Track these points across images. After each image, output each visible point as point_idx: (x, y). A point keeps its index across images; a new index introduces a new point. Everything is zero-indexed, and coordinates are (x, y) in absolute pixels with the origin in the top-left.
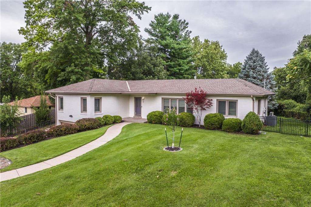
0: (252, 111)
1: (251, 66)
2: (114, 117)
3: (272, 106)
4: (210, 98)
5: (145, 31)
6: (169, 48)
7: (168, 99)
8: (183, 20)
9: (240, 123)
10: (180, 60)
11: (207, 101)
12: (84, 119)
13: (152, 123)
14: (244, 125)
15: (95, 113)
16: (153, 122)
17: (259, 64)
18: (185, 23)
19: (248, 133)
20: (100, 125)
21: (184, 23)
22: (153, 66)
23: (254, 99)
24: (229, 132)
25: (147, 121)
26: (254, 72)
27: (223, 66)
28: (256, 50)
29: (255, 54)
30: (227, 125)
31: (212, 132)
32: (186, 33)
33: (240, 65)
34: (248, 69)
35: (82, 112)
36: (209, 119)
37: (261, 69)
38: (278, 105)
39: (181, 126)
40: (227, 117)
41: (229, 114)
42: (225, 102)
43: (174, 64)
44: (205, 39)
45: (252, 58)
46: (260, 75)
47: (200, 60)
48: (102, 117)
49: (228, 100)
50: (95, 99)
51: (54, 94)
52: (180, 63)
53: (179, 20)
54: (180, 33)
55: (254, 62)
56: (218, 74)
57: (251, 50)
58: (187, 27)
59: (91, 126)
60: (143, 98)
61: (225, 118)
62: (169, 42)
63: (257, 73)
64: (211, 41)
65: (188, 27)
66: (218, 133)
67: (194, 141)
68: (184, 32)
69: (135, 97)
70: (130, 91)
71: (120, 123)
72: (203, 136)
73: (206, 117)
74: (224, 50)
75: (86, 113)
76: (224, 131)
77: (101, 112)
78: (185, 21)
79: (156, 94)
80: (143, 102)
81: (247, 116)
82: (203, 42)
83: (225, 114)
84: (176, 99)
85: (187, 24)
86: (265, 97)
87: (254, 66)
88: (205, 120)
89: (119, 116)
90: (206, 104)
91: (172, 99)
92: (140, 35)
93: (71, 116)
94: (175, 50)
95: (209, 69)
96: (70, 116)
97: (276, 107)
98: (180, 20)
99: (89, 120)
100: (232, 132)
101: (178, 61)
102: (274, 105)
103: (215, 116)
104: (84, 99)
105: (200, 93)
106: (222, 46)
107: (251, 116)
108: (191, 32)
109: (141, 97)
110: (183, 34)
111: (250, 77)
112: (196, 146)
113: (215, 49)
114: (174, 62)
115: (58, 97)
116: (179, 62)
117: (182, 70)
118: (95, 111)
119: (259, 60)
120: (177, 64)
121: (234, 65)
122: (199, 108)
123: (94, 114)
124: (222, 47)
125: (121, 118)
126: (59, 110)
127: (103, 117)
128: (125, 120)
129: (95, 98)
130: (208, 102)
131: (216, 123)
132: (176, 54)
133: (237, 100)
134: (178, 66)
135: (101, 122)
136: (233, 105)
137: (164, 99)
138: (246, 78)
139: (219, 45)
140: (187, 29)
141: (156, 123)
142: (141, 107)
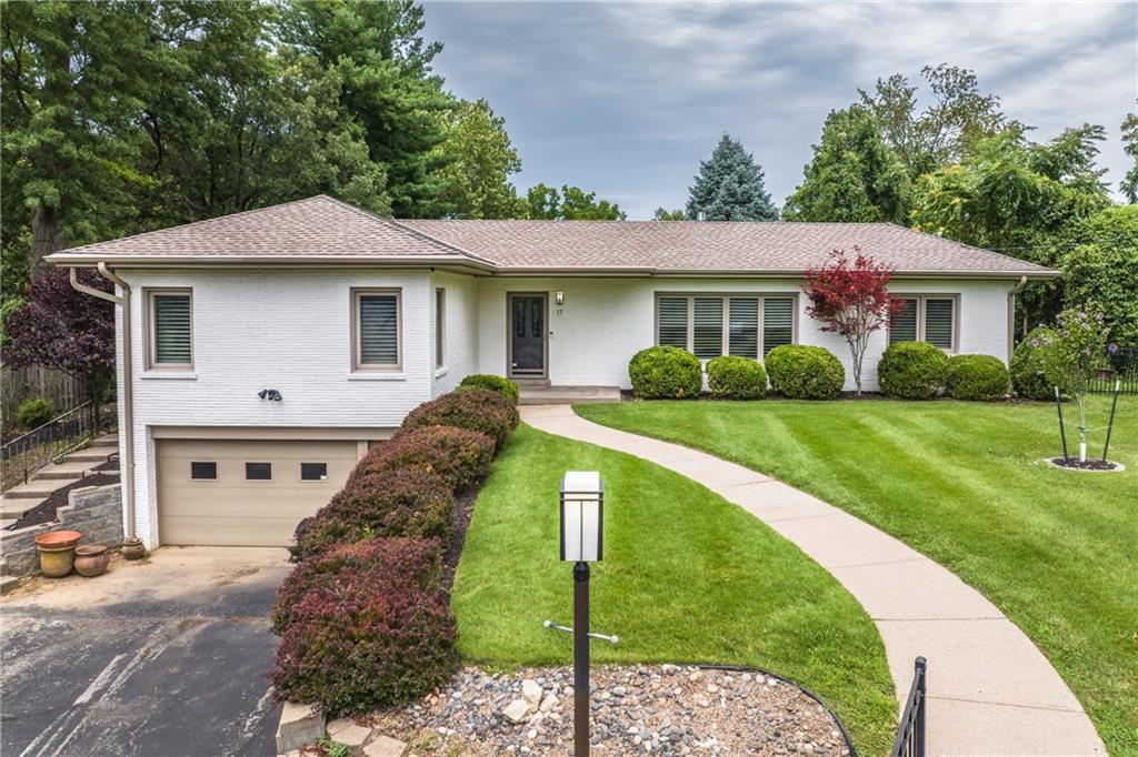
7: (681, 298)
25: (636, 391)
35: (355, 368)
42: (915, 301)
49: (926, 294)
51: (108, 276)
54: (395, 45)
58: (421, 26)
60: (558, 296)
65: (424, 24)
68: (408, 46)
69: (509, 293)
74: (506, 134)
80: (560, 312)
85: (420, 13)
93: (273, 395)
96: (262, 395)
108: (441, 48)
109: (547, 293)
115: (147, 291)
123: (436, 373)
126: (148, 366)
133: (958, 294)
137: (666, 300)
140: (419, 34)
141: (690, 397)
142: (544, 337)
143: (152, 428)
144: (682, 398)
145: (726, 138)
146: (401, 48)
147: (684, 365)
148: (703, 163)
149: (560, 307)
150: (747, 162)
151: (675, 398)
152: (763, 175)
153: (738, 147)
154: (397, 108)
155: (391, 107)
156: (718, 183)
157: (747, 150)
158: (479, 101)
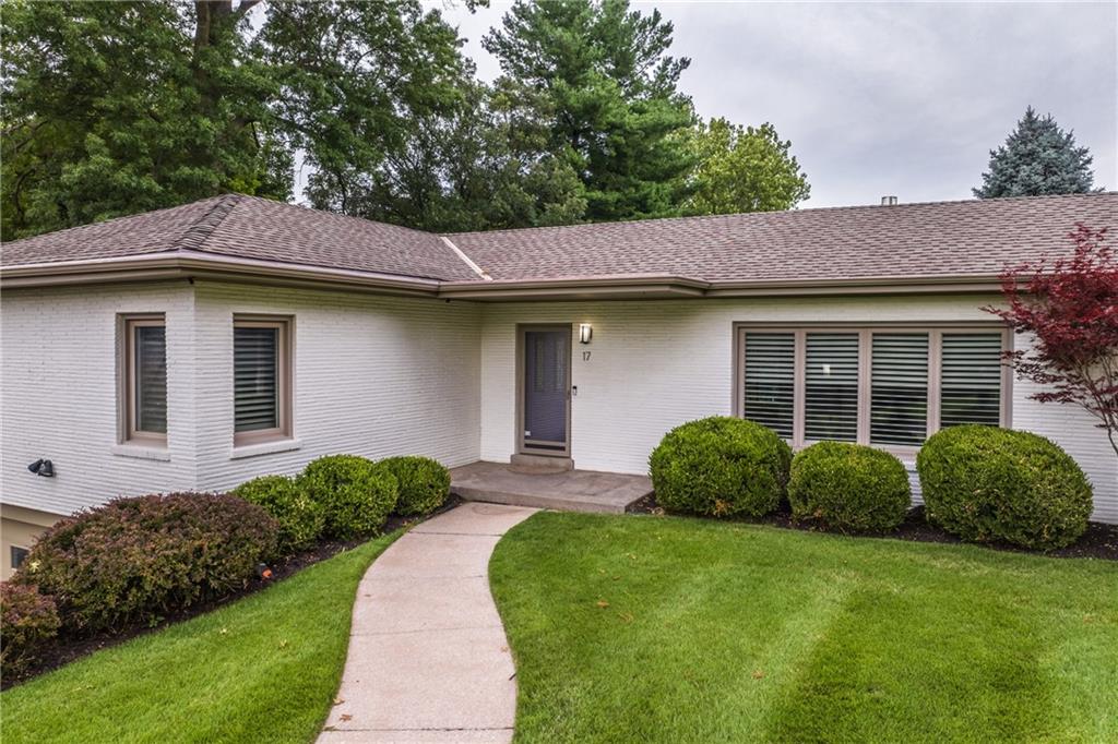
2: (395, 466)
5: (488, 48)
6: (600, 123)
7: (785, 333)
8: (647, 14)
10: (643, 183)
12: (121, 505)
13: (706, 515)
15: (237, 442)
16: (721, 505)
18: (659, 25)
20: (287, 550)
21: (654, 24)
22: (534, 198)
32: (664, 68)
35: (127, 436)
39: (983, 544)
43: (619, 200)
48: (301, 470)
50: (237, 331)
52: (646, 197)
53: (627, 12)
54: (639, 68)
58: (668, 44)
59: (199, 577)
60: (584, 329)
62: (603, 93)
65: (671, 41)
68: (654, 67)
69: (520, 327)
70: (489, 279)
71: (436, 512)
74: (794, 159)
75: (164, 443)
77: (287, 433)
78: (657, 16)
79: (707, 289)
80: (587, 356)
84: (847, 332)
85: (667, 29)
89: (427, 463)
92: (467, 60)
93: (43, 469)
94: (627, 134)
96: (35, 468)
98: (637, 15)
99: (178, 512)
101: (637, 188)
104: (145, 333)
106: (789, 144)
108: (688, 63)
109: (569, 326)
110: (651, 73)
114: (618, 190)
116: (642, 193)
118: (238, 428)
123: (232, 451)
124: (789, 149)
125: (441, 475)
127: (309, 472)
128: (468, 490)
129: (237, 317)
132: (630, 152)
134: (637, 210)
135: (290, 522)
137: (746, 337)
139: (777, 138)
140: (666, 53)
141: (743, 517)
142: (567, 393)
144: (724, 518)
145: (1030, 114)
146: (646, 71)
147: (729, 456)
148: (993, 154)
149: (587, 348)
150: (1061, 145)
151: (710, 516)
152: (1089, 161)
153: (1048, 126)
154: (625, 131)
155: (617, 131)
156: (1012, 177)
157: (1064, 127)
158: (763, 126)
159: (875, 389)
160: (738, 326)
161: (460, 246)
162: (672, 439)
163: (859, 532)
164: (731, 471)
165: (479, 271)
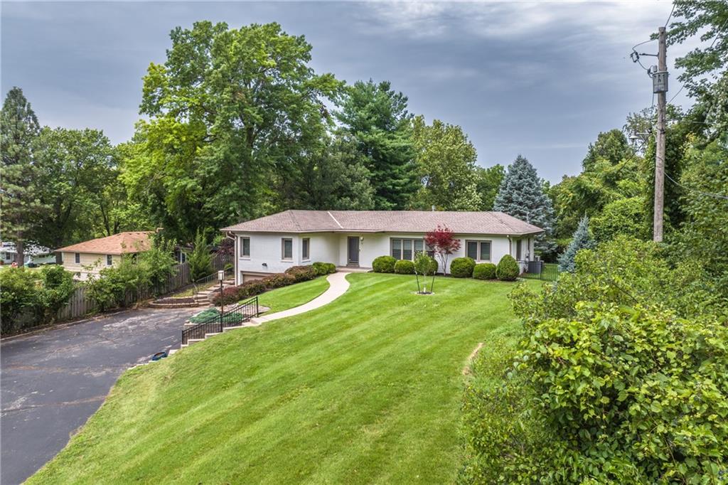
0: (509, 254)
1: (514, 185)
2: (327, 265)
3: (547, 248)
4: (457, 239)
7: (399, 240)
8: (397, 93)
9: (494, 269)
10: (393, 167)
11: (454, 241)
12: (296, 267)
13: (381, 272)
14: (498, 271)
15: (303, 259)
17: (528, 182)
18: (402, 98)
19: (503, 280)
20: (314, 276)
21: (400, 98)
23: (511, 240)
24: (481, 279)
25: (372, 269)
26: (519, 195)
27: (469, 173)
28: (523, 157)
29: (521, 166)
30: (479, 271)
31: (462, 279)
33: (500, 171)
34: (511, 189)
35: (283, 259)
36: (457, 264)
37: (530, 189)
38: (556, 246)
40: (478, 262)
41: (481, 259)
42: (476, 243)
43: (384, 174)
44: (435, 120)
45: (516, 171)
46: (528, 199)
47: (428, 164)
49: (479, 241)
50: (302, 241)
51: (233, 234)
52: (395, 173)
53: (390, 91)
54: (393, 116)
55: (520, 178)
56: (460, 189)
57: (515, 158)
58: (405, 106)
59: (307, 276)
60: (361, 238)
61: (477, 263)
63: (524, 196)
64: (446, 125)
65: (407, 105)
66: (468, 281)
67: (445, 287)
69: (348, 237)
70: (342, 228)
72: (452, 283)
73: (454, 262)
74: (470, 142)
75: (293, 259)
76: (476, 278)
77: (308, 258)
78: (400, 94)
79: (384, 232)
81: (502, 260)
82: (431, 125)
83: (476, 259)
84: (410, 240)
85: (406, 100)
86: (528, 237)
87: (519, 185)
88: (452, 266)
89: (332, 265)
90: (453, 246)
91: (405, 240)
93: (265, 265)
95: (444, 180)
96: (263, 265)
97: (553, 249)
98: (393, 93)
100: (485, 279)
101: (391, 169)
102: (550, 246)
103: (465, 261)
104: (286, 241)
105: (444, 232)
106: (467, 136)
107: (506, 260)
109: (359, 237)
110: (399, 118)
111: (513, 202)
112: (447, 291)
113: (454, 143)
114: (384, 170)
115: (241, 238)
117: (398, 186)
118: (303, 257)
119: (528, 174)
120: (389, 175)
121: (488, 169)
122: (444, 251)
123: (302, 261)
124: (467, 138)
125: (334, 267)
126: (241, 256)
129: (303, 239)
130: (455, 243)
131: (466, 270)
132: (388, 156)
133: (491, 241)
134: (391, 178)
135: (313, 271)
136: (486, 247)
137: (393, 240)
138: (507, 203)
139: (462, 133)
140: (405, 109)
141: (387, 272)
142: (358, 251)
143: (242, 272)
144: (384, 272)
147: (386, 262)
149: (362, 242)
159: (404, 251)
160: (391, 238)
161: (334, 216)
162: (376, 260)
163: (403, 274)
164: (385, 264)
165: (339, 225)
